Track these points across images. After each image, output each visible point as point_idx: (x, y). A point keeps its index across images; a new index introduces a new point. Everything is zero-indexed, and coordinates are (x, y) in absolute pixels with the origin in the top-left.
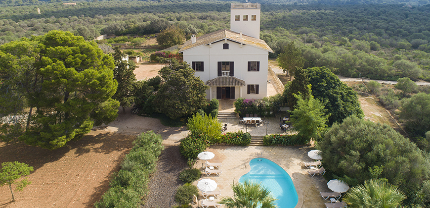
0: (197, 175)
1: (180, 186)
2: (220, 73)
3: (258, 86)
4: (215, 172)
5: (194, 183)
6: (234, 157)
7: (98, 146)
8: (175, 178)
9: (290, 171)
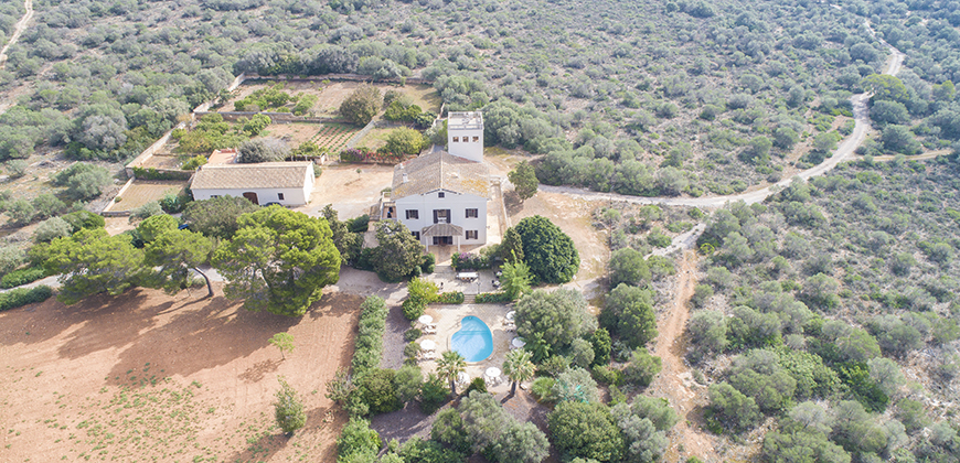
0: (417, 334)
1: (407, 344)
2: (436, 221)
3: (476, 232)
4: (433, 331)
5: (417, 341)
6: (450, 316)
7: (328, 308)
8: (402, 337)
9: (492, 329)
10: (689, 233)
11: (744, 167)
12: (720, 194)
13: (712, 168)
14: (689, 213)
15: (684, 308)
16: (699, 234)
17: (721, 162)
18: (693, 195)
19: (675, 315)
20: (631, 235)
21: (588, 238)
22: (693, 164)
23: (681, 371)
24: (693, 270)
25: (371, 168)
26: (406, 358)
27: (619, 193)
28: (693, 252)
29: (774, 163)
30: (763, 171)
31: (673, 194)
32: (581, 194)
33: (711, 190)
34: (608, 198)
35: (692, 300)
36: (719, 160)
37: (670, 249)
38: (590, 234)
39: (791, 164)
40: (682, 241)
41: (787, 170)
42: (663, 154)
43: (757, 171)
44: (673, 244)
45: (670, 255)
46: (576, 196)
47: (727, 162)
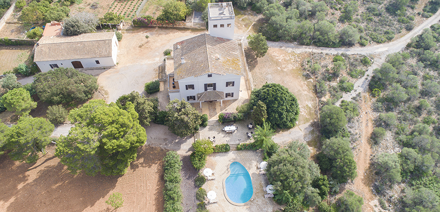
0: (202, 181)
1: (197, 190)
2: (206, 89)
3: (233, 93)
5: (203, 187)
6: (221, 162)
7: (142, 160)
8: (193, 184)
9: (251, 172)
10: (363, 79)
11: (390, 17)
12: (378, 43)
13: (371, 20)
14: (361, 61)
15: (367, 145)
16: (369, 78)
17: (376, 15)
18: (362, 45)
19: (363, 151)
20: (328, 83)
21: (302, 86)
22: (359, 17)
23: (372, 199)
24: (369, 110)
25: (155, 31)
26: (198, 203)
27: (316, 45)
28: (367, 95)
29: (408, 14)
30: (403, 22)
31: (350, 44)
32: (292, 48)
33: (373, 39)
34: (310, 50)
35: (371, 138)
36: (375, 13)
37: (353, 94)
38: (302, 83)
39: (419, 14)
40: (359, 85)
41: (417, 19)
42: (340, 9)
43: (399, 21)
44: (354, 88)
45: (354, 98)
46: (290, 50)
47: (380, 15)
